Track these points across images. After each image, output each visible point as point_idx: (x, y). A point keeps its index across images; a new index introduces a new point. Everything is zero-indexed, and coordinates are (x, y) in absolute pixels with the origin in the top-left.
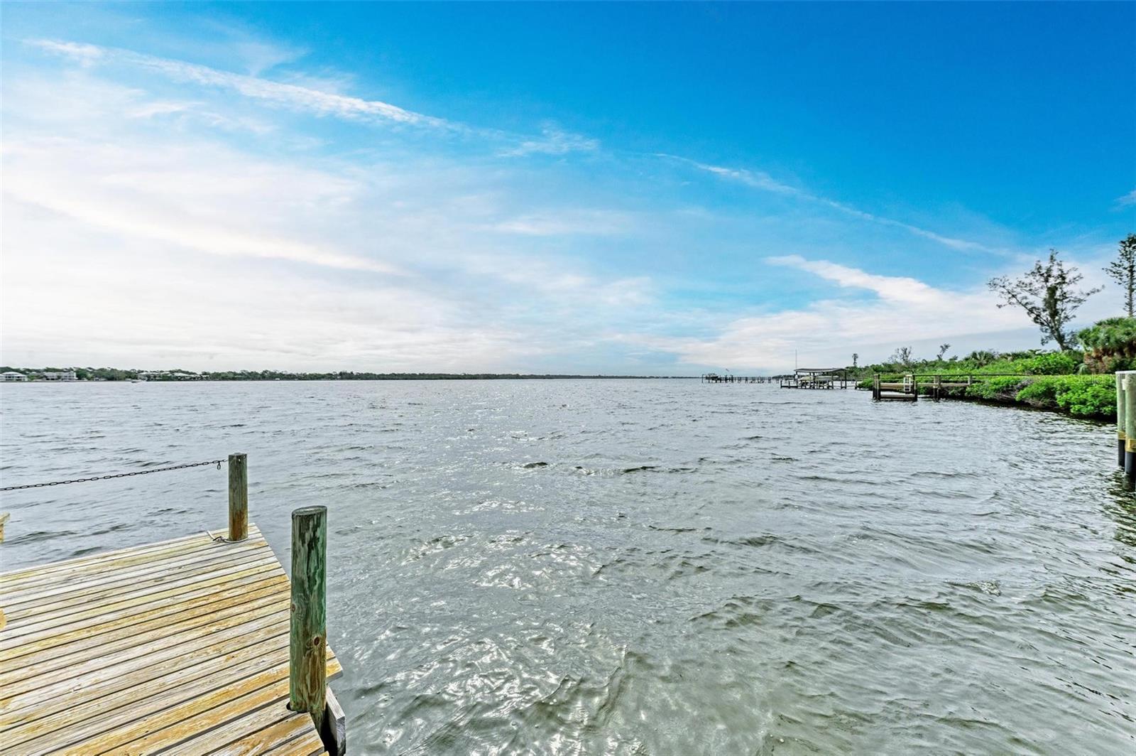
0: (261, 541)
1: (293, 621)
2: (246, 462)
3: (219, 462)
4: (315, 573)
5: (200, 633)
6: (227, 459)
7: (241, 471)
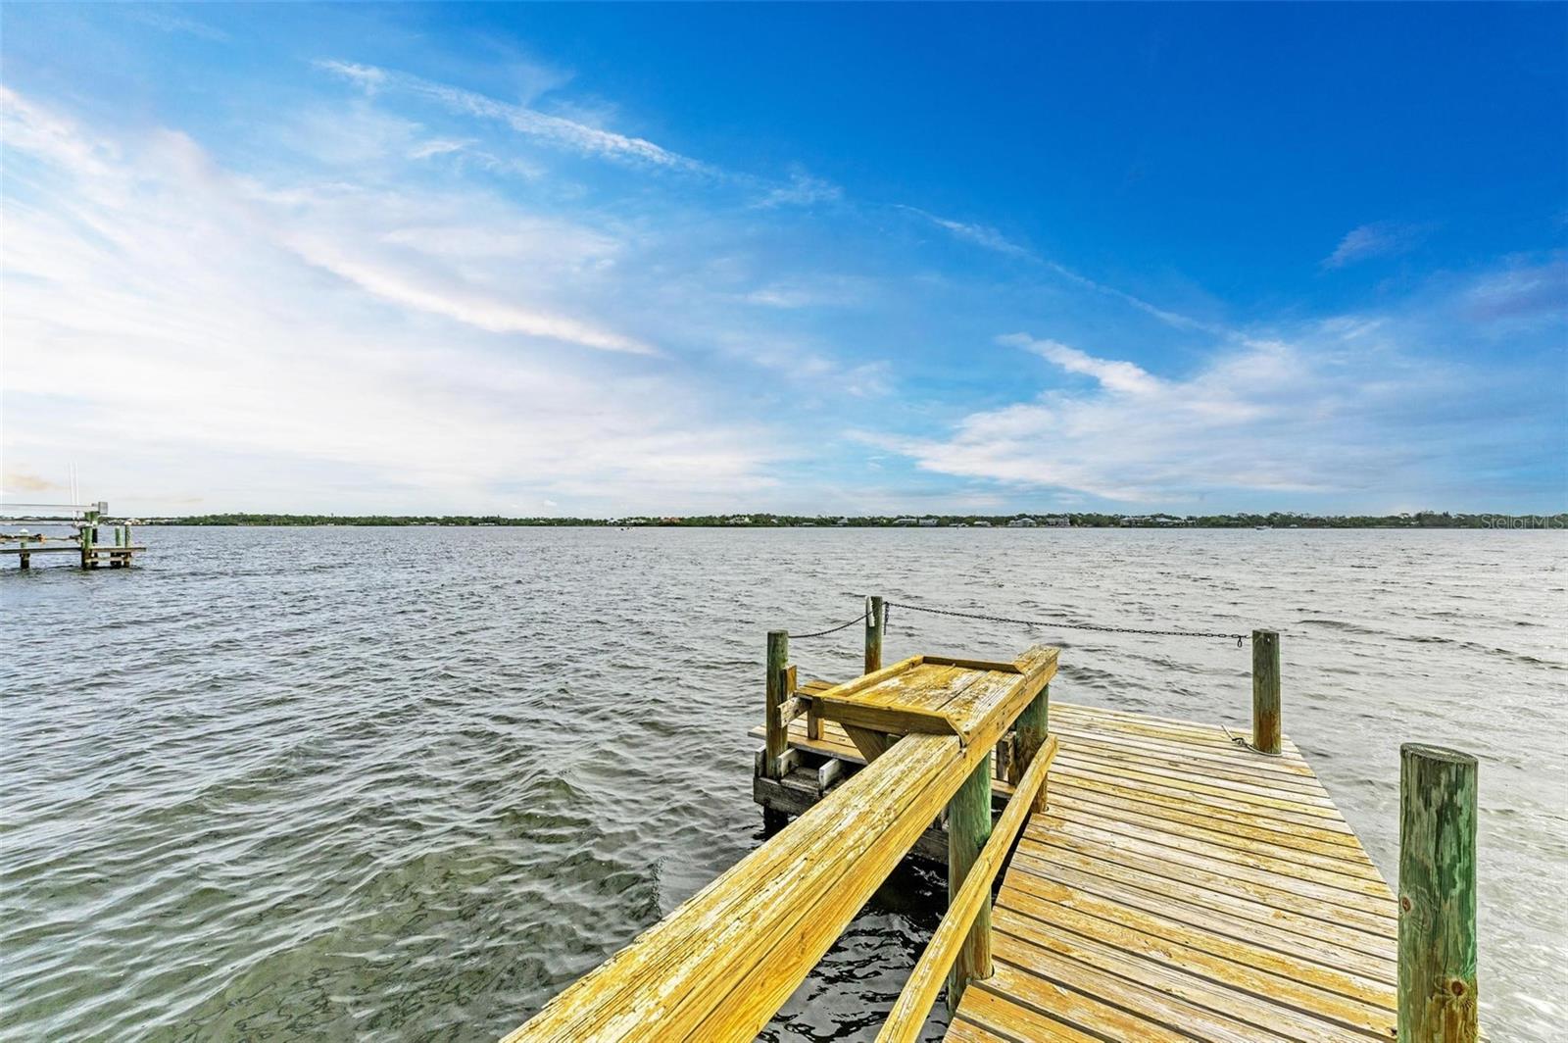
0: (1304, 767)
1: (1406, 926)
2: (1278, 644)
3: (1240, 637)
4: (1452, 866)
5: (1233, 857)
6: (1251, 635)
7: (1270, 657)
